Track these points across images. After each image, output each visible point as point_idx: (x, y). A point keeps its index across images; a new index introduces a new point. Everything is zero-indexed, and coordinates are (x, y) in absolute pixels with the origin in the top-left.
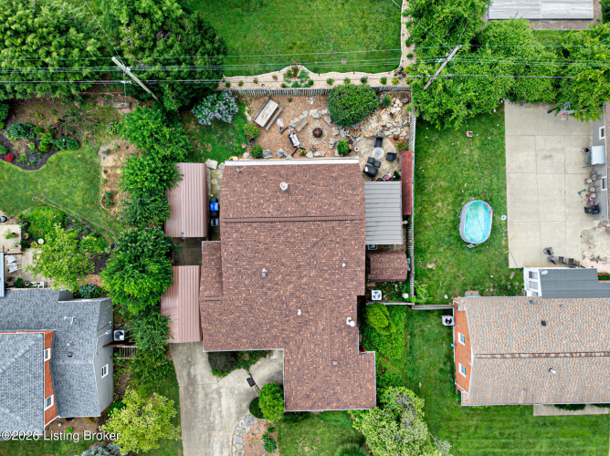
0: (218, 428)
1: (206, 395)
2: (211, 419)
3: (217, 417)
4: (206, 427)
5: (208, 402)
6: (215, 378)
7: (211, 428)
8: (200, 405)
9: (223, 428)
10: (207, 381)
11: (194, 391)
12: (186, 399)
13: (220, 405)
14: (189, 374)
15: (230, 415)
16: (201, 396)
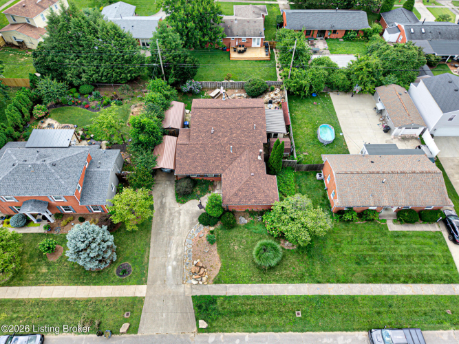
0: (176, 234)
1: (171, 214)
2: (172, 228)
3: (177, 227)
4: (168, 233)
5: (171, 218)
6: (178, 204)
7: (172, 234)
8: (166, 219)
9: (180, 234)
10: (172, 206)
11: (163, 211)
12: (157, 216)
13: (179, 220)
14: (161, 202)
15: (185, 226)
16: (167, 214)
